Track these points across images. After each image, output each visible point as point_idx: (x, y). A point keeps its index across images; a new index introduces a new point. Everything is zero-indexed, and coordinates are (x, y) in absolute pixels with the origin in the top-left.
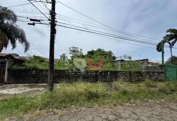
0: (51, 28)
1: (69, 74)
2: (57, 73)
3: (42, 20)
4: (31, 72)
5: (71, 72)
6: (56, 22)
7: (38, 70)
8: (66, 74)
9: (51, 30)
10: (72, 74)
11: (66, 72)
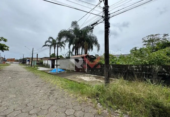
1: (133, 70)
2: (118, 68)
3: (98, 21)
5: (136, 68)
8: (129, 70)
10: (138, 70)
11: (128, 67)
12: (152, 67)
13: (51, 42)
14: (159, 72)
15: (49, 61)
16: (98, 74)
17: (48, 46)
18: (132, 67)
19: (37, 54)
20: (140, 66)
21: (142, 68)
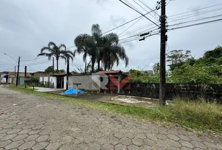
0: (161, 37)
1: (180, 89)
3: (151, 31)
4: (136, 86)
5: (183, 87)
6: (168, 26)
7: (142, 83)
8: (175, 89)
9: (161, 39)
10: (185, 89)
11: (175, 86)
12: (200, 86)
13: (51, 49)
14: (207, 91)
15: (51, 78)
16: (135, 94)
17: (47, 55)
18: (179, 86)
19: (26, 67)
20: (188, 85)
21: (190, 87)
